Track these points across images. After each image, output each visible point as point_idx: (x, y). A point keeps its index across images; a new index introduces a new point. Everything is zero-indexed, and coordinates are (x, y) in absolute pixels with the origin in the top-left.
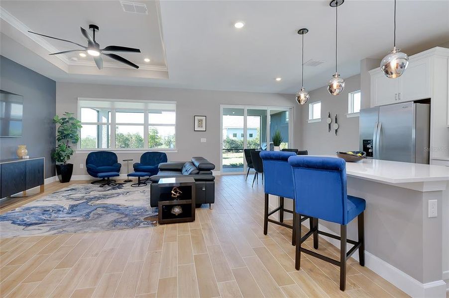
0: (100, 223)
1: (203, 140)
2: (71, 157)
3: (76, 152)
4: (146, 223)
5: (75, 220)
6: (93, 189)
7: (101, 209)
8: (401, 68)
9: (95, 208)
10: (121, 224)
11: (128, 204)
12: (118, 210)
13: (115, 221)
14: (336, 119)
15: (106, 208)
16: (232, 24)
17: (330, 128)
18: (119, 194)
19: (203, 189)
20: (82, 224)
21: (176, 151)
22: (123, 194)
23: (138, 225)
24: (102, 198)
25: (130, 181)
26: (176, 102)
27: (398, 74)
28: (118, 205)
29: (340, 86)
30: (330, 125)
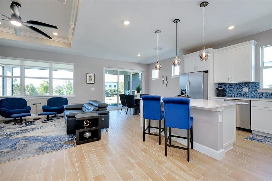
0: (28, 151)
1: (93, 89)
4: (66, 145)
5: (3, 152)
6: (8, 127)
7: (24, 141)
8: (207, 57)
9: (18, 140)
10: (47, 149)
11: (46, 135)
12: (40, 140)
13: (40, 147)
14: (166, 78)
15: (28, 139)
16: (122, 22)
17: (163, 83)
18: (34, 129)
19: (103, 120)
20: (11, 154)
21: (74, 97)
22: (38, 128)
23: (60, 147)
24: (20, 133)
25: (39, 119)
26: (73, 64)
27: (206, 59)
28: (37, 137)
29: (179, 62)
30: (163, 81)
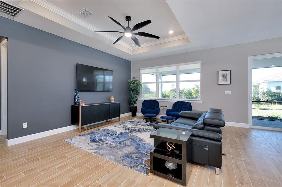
0: (118, 153)
1: (228, 93)
2: (137, 102)
3: (140, 100)
4: (143, 166)
5: (111, 145)
6: (141, 123)
7: (130, 140)
10: (128, 160)
11: (147, 141)
12: (138, 145)
13: (128, 154)
15: (134, 140)
18: (150, 130)
19: (205, 149)
20: (110, 150)
21: (201, 102)
26: (199, 62)
28: (142, 140)
